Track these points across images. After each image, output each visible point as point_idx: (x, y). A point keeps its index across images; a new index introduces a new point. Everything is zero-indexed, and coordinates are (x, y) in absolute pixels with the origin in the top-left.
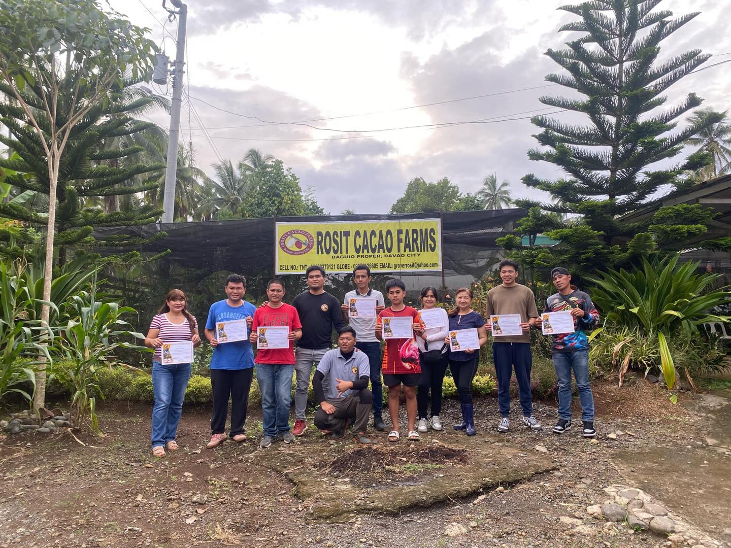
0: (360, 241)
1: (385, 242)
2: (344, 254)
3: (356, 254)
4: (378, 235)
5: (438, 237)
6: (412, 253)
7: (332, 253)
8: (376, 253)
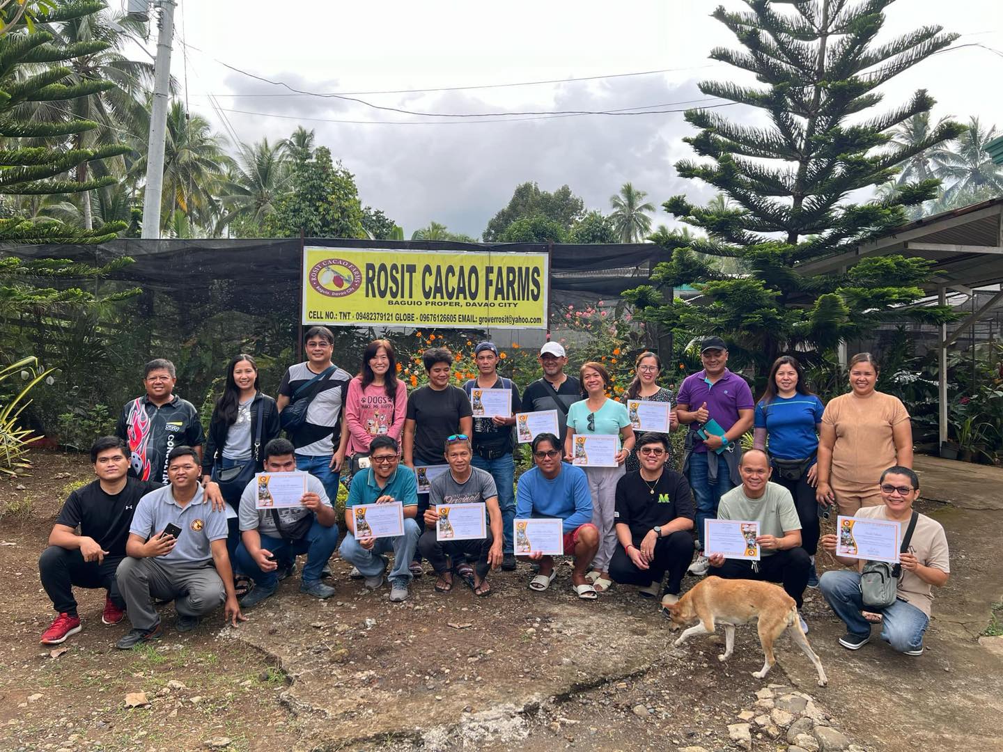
0: (430, 281)
1: (467, 284)
2: (406, 298)
3: (424, 300)
4: (457, 273)
5: (544, 280)
6: (506, 301)
7: (388, 297)
8: (454, 300)
